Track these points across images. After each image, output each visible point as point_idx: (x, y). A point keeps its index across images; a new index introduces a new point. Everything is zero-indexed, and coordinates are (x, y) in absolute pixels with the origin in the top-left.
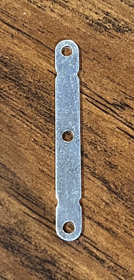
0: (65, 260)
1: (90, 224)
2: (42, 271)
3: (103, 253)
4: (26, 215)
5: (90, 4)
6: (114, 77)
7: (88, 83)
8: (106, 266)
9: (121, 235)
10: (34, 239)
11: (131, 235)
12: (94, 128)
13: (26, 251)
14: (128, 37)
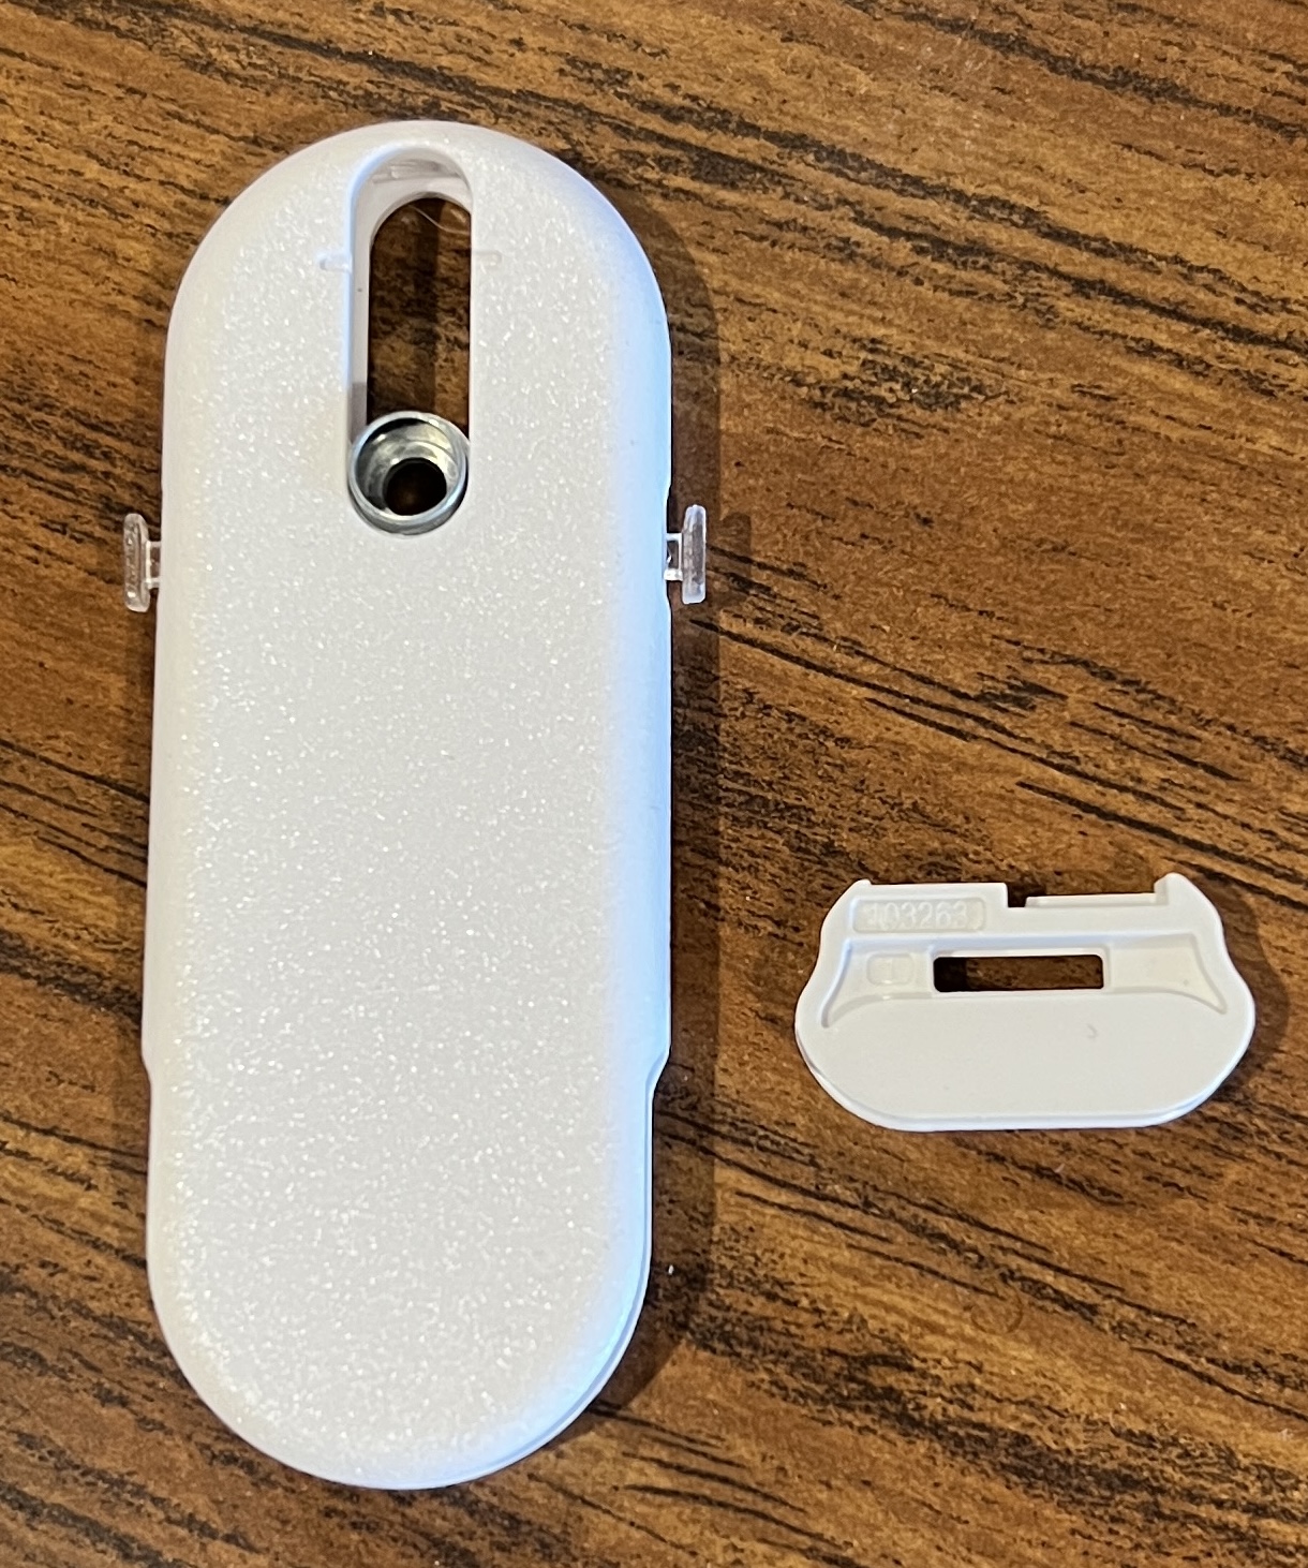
0: (940, 1338)
1: (1005, 1179)
2: (863, 1403)
3: (1084, 1279)
4: (748, 1201)
5: (795, 321)
6: (961, 588)
7: (863, 634)
8: (1106, 1327)
9: (1136, 1195)
10: (804, 1285)
11: (1176, 1185)
12: (929, 808)
13: (783, 1339)
14: (977, 418)
